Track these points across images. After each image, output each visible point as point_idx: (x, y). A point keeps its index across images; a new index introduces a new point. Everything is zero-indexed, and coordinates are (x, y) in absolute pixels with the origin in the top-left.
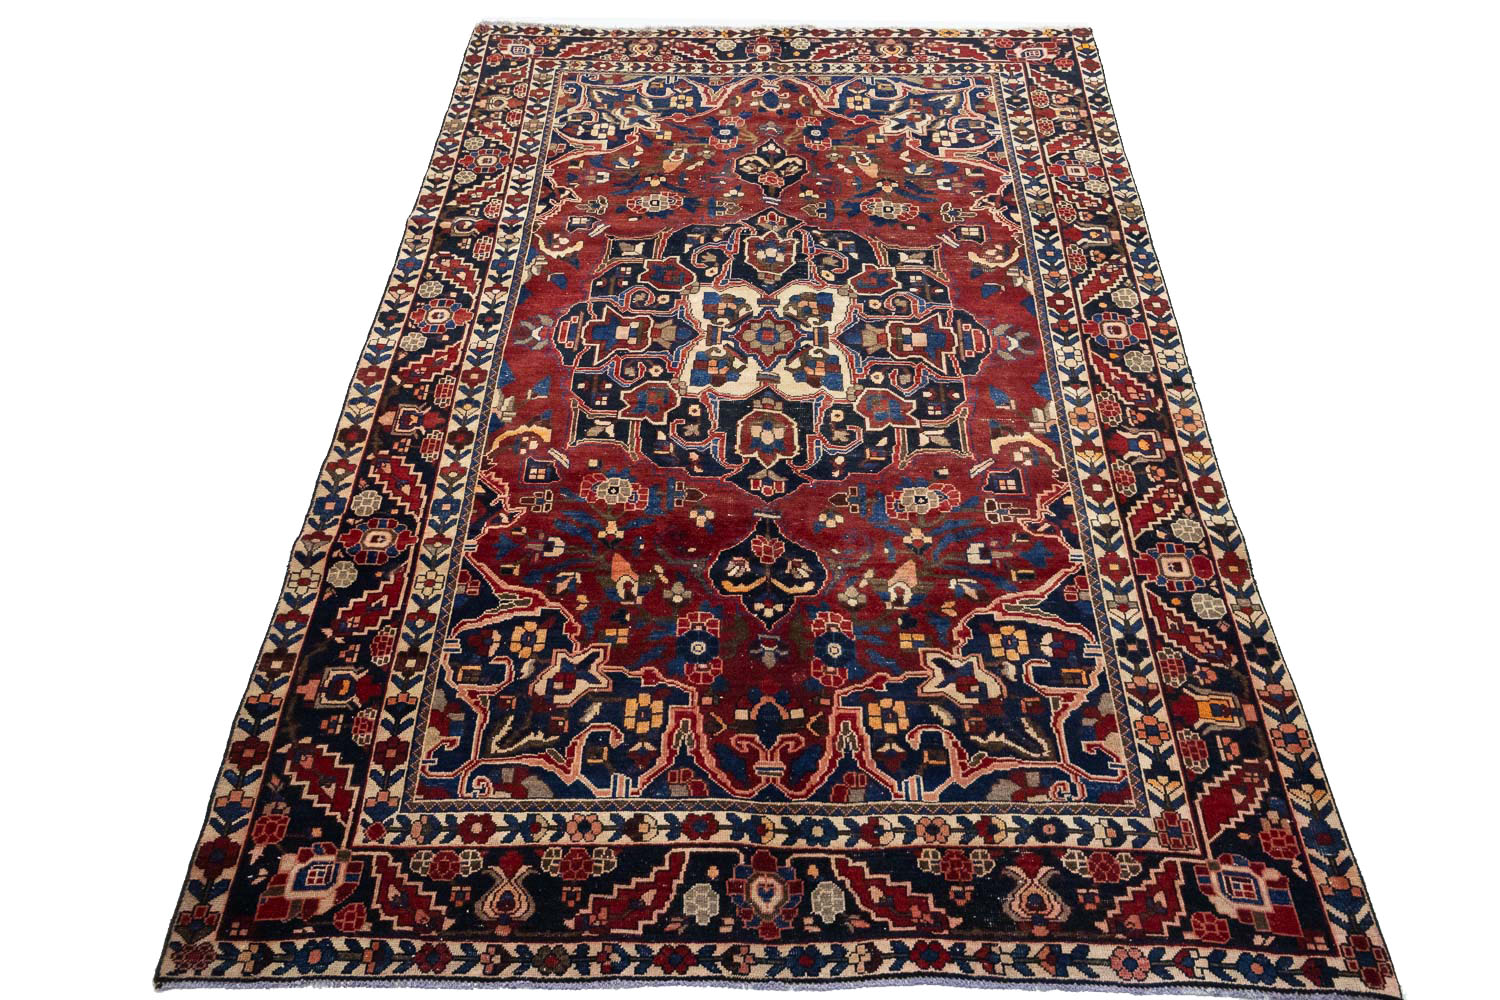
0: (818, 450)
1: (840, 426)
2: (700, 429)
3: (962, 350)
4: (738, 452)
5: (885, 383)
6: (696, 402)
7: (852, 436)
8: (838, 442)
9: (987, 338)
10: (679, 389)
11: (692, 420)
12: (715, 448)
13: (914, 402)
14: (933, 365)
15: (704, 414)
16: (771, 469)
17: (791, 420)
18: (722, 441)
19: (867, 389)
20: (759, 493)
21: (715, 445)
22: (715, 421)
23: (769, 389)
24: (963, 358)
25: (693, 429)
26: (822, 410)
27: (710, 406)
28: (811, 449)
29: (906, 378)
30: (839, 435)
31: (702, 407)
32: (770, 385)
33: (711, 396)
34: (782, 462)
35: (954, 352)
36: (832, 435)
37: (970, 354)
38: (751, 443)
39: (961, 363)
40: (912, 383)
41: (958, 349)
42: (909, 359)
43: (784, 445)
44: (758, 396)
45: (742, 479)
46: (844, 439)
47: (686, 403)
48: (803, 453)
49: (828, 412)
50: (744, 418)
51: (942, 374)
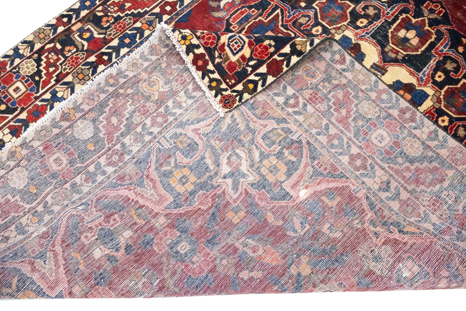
0: (391, 10)
1: (366, 16)
2: (445, 63)
3: (254, 17)
4: (434, 36)
5: (317, 24)
6: (435, 83)
7: (366, 8)
8: (375, 8)
9: (231, 15)
10: (438, 98)
11: (446, 72)
12: (445, 47)
13: (314, 5)
14: (280, 18)
15: (436, 70)
16: (424, 16)
17: (390, 35)
18: (437, 49)
19: (330, 28)
20: (442, 7)
21: (443, 48)
22: (432, 63)
23: (385, 61)
24: (261, 11)
25: (449, 66)
26: (368, 30)
27: (428, 75)
28: (395, 12)
29: (303, 20)
30: (371, 12)
31: (433, 76)
32: (381, 65)
33: (422, 80)
34: (414, 17)
35: (260, 18)
36: (375, 14)
37: (254, 11)
38: (423, 36)
39: (263, 11)
40: (303, 16)
41: (255, 19)
42: (287, 29)
43: (407, 25)
44: (395, 61)
45: (445, 20)
46: (371, 9)
47: (440, 85)
48: (401, 13)
49: (366, 26)
50: (414, 53)
51: (282, 10)
